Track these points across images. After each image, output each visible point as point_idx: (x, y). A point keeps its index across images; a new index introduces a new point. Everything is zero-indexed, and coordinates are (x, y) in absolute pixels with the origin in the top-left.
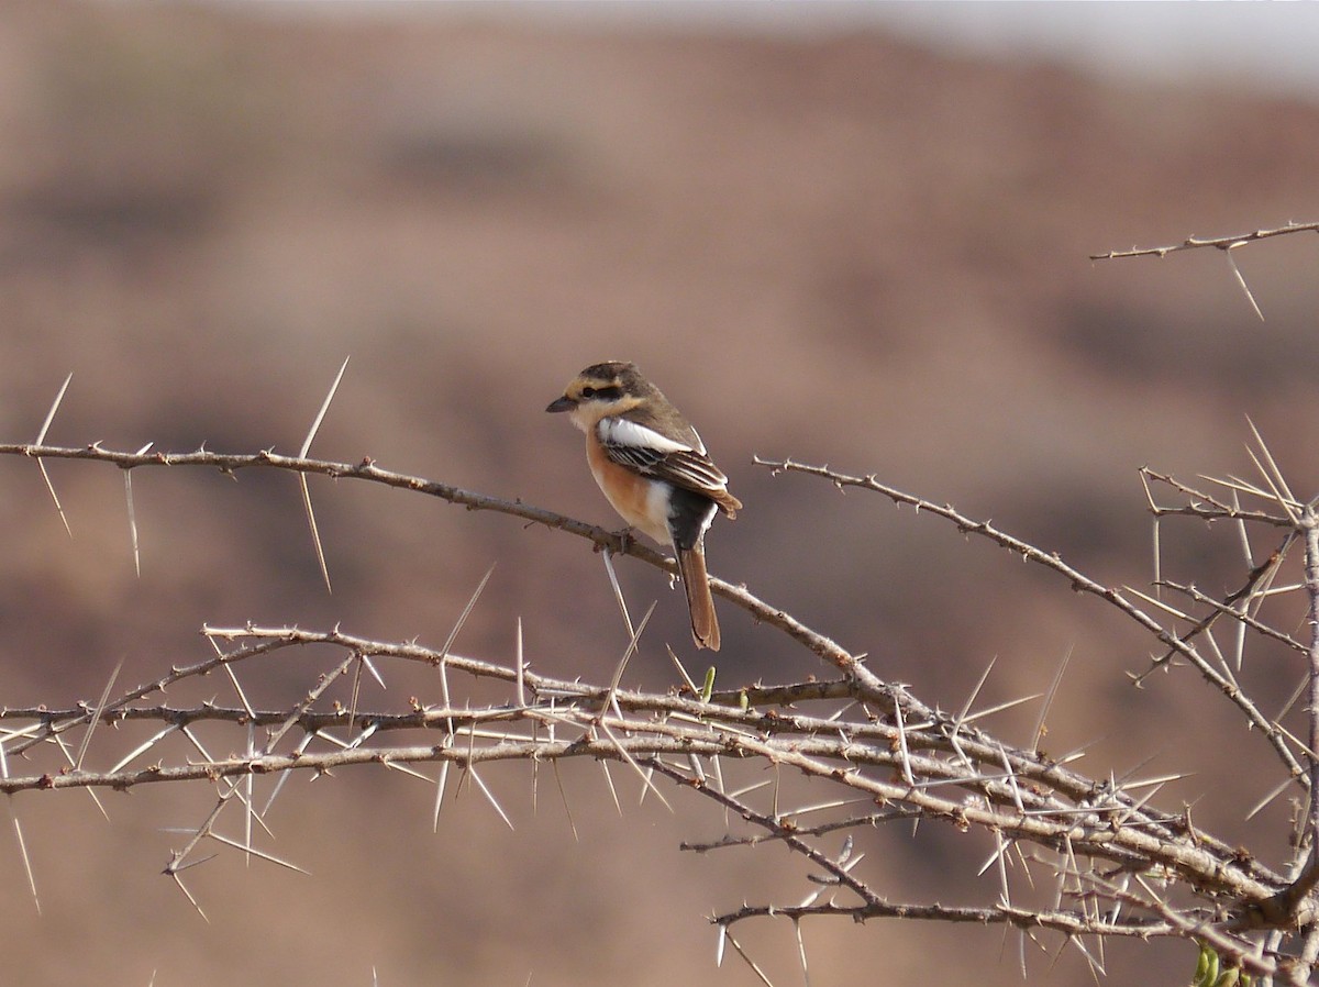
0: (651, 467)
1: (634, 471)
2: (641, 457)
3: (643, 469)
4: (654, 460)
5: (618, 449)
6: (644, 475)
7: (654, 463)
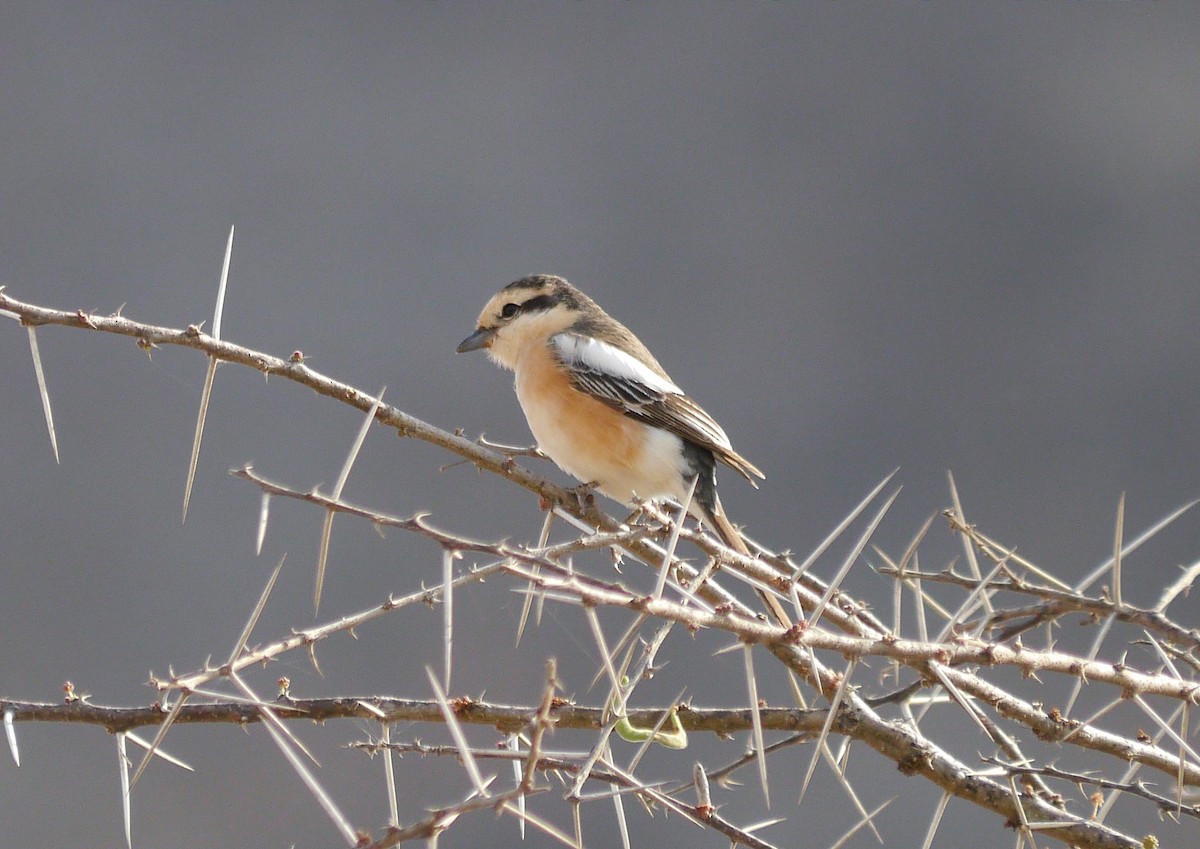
0: (645, 407)
1: (617, 407)
2: (627, 390)
3: (629, 406)
4: (649, 399)
5: (593, 376)
6: (632, 415)
7: (648, 403)
